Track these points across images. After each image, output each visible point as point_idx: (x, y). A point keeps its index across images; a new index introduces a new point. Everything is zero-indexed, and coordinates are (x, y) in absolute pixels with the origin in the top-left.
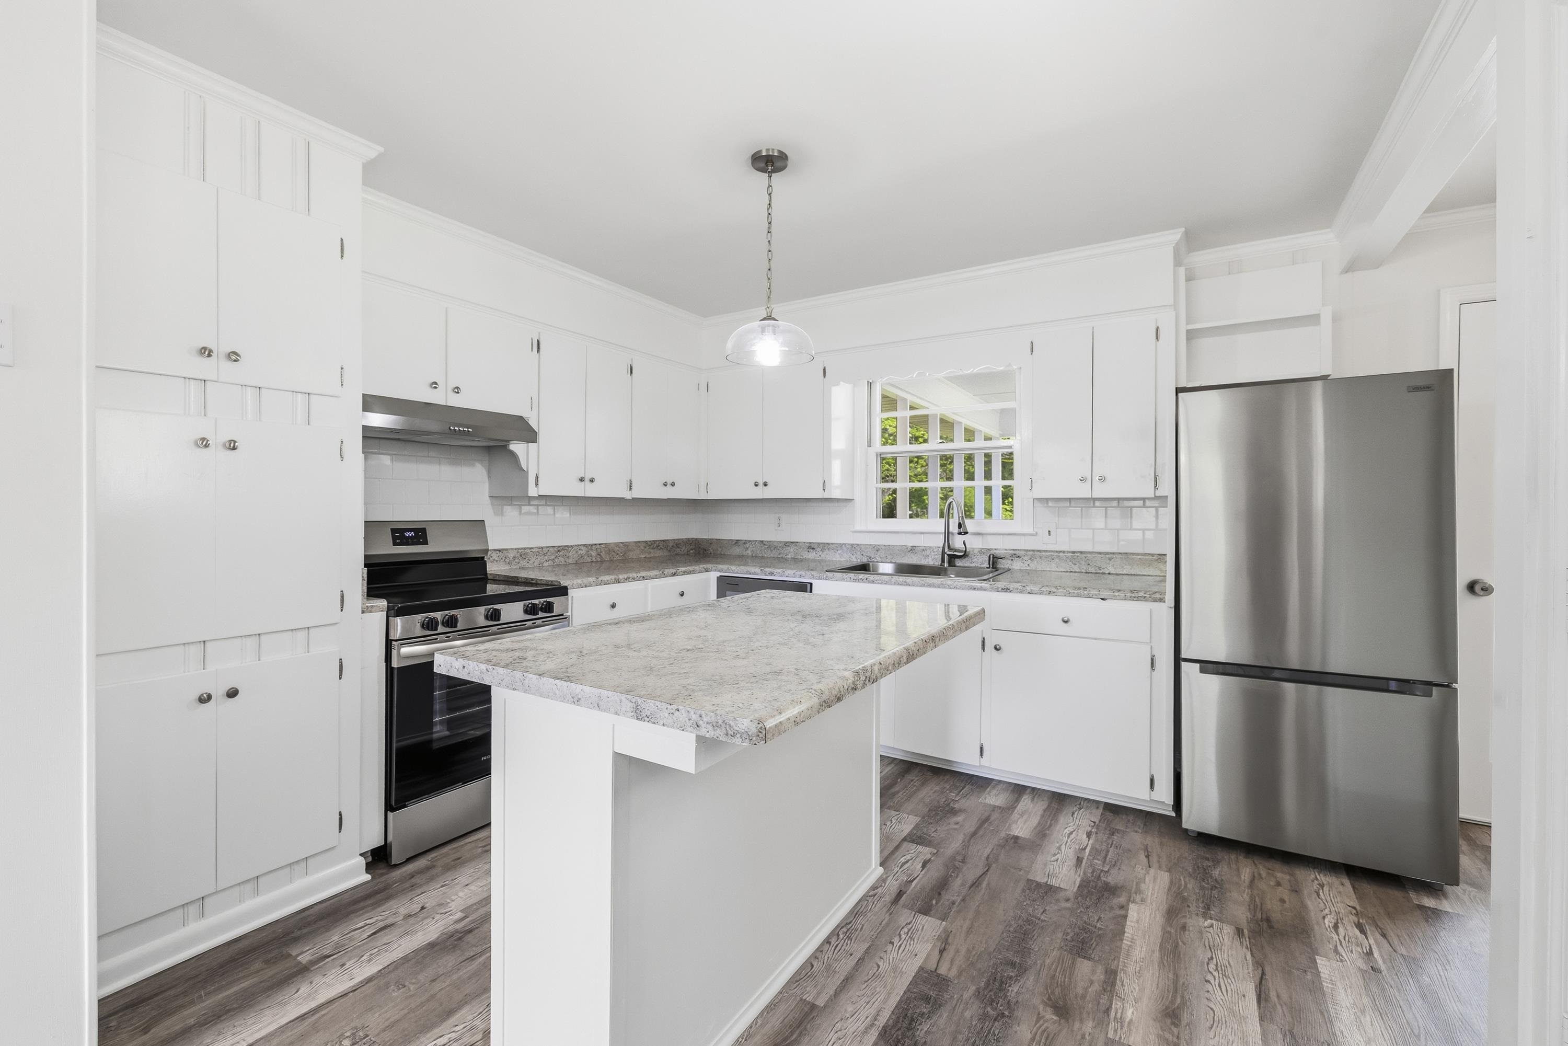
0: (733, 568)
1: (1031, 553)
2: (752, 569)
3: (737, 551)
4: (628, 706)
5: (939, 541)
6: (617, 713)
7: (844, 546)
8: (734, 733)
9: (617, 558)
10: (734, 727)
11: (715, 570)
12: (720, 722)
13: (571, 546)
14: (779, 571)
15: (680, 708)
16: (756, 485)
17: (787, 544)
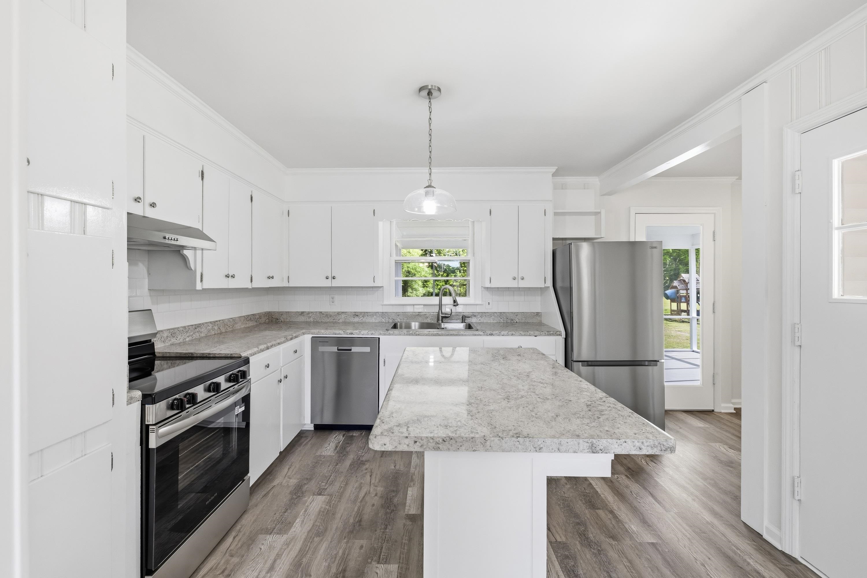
0: (323, 331)
1: (481, 314)
2: (337, 332)
3: (302, 319)
4: (584, 445)
5: (436, 309)
6: (575, 452)
7: (377, 313)
8: (666, 449)
9: (229, 329)
10: (666, 445)
11: (309, 333)
12: (657, 444)
13: (203, 324)
14: (357, 331)
15: (627, 440)
16: (327, 278)
17: (339, 313)
